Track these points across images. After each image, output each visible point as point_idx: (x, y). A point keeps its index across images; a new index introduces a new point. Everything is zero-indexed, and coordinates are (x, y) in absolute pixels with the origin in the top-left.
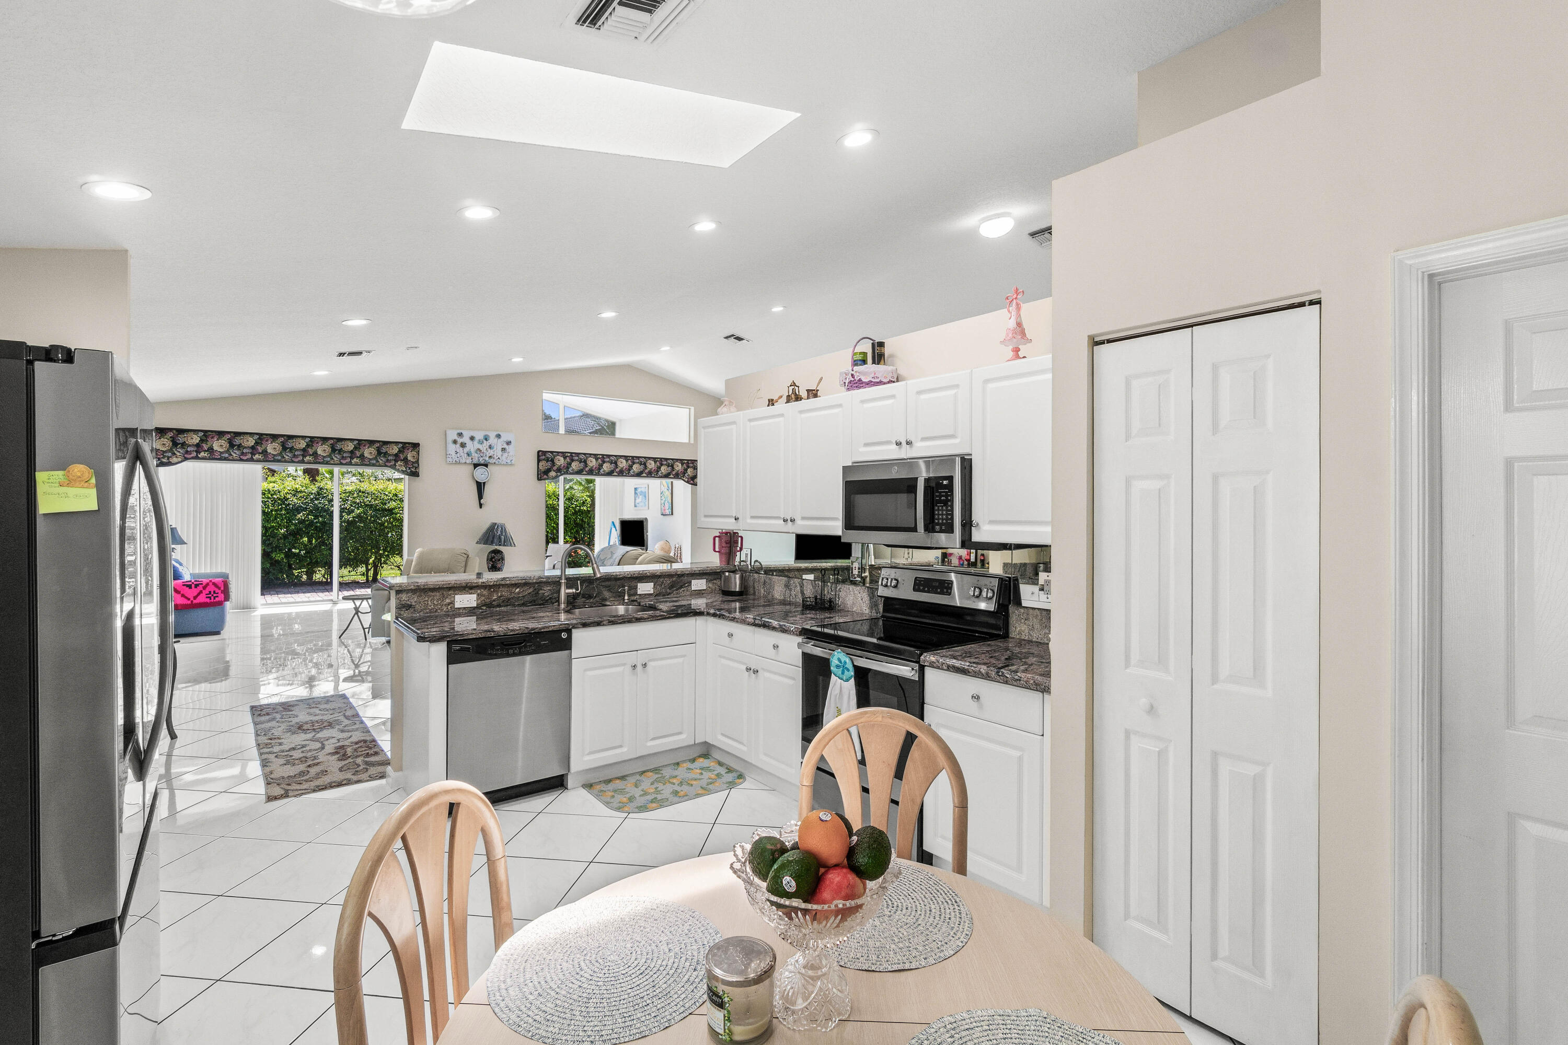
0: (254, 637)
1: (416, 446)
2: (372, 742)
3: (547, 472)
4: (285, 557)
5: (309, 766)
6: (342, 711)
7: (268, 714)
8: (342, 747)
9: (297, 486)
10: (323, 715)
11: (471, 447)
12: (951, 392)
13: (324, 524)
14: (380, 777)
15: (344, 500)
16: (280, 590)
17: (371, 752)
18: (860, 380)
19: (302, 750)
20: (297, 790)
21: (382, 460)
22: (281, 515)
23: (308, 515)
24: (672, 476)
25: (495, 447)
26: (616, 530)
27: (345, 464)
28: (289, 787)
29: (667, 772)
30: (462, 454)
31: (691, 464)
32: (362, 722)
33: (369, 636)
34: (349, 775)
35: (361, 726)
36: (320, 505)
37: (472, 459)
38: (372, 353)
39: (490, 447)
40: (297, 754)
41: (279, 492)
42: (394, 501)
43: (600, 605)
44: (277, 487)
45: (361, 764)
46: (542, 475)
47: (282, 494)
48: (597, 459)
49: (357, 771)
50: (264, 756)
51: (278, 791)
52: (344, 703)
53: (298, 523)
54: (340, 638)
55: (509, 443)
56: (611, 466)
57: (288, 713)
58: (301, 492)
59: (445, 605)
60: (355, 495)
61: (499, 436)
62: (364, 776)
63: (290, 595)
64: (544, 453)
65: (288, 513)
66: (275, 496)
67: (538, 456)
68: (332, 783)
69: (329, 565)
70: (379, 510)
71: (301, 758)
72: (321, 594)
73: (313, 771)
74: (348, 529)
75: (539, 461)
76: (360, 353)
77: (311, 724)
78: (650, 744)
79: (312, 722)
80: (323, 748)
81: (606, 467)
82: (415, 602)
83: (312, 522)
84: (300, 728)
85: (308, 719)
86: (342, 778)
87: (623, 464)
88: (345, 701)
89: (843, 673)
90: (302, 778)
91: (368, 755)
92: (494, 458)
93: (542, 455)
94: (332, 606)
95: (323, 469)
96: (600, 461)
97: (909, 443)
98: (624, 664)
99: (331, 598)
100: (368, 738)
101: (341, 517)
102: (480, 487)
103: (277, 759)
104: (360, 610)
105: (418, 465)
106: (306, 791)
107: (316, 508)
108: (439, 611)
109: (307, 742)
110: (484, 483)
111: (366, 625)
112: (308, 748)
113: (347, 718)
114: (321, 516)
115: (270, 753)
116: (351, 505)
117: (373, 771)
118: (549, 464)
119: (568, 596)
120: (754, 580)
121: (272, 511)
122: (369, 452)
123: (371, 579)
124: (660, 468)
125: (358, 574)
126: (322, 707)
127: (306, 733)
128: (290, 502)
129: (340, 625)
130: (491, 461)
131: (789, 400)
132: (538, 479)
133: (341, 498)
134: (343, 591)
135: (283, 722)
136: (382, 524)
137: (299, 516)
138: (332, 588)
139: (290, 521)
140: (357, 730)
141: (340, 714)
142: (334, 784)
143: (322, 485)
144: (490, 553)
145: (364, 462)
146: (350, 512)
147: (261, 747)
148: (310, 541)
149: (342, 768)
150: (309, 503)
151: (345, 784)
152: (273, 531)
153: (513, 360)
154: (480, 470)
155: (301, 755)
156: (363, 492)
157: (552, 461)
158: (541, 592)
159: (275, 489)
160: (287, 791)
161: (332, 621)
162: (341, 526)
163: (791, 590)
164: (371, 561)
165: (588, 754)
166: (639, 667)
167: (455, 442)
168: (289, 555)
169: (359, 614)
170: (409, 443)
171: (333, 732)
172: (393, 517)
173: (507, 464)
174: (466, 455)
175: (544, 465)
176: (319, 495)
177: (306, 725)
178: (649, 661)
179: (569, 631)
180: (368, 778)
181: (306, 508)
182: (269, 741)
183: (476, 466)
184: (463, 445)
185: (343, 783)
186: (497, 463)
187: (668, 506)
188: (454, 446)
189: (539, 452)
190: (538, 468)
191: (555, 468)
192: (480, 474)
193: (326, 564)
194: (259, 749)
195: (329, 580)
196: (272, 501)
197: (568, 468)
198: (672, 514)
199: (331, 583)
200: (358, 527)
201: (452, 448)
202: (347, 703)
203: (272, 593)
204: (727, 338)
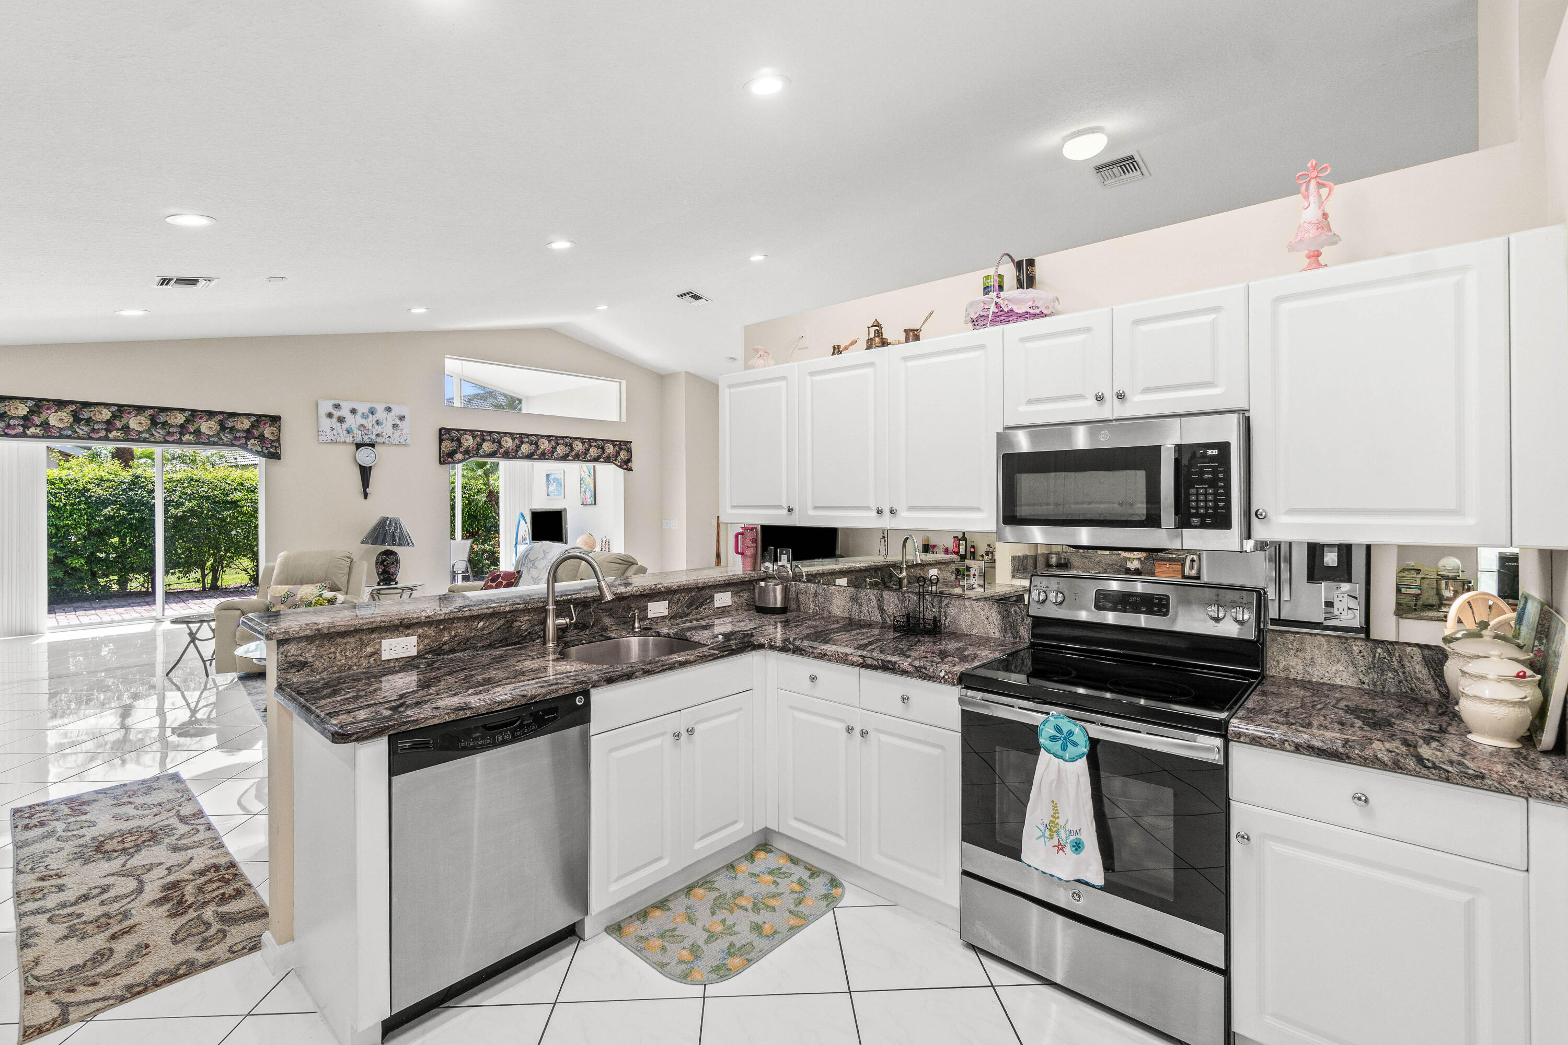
0: (39, 680)
1: (275, 420)
2: (228, 868)
3: (451, 454)
4: (86, 563)
5: (114, 937)
6: (174, 806)
7: (42, 824)
8: (175, 885)
9: (103, 474)
10: (141, 817)
11: (352, 422)
12: (1209, 318)
13: (142, 520)
14: (250, 949)
15: (170, 491)
16: (79, 604)
17: (229, 890)
18: (1012, 311)
19: (100, 898)
20: (87, 1002)
21: (226, 438)
22: (79, 510)
23: (119, 509)
24: (602, 460)
25: (384, 422)
26: (526, 523)
27: (173, 442)
28: (71, 998)
29: (723, 883)
30: (340, 431)
31: (624, 446)
32: (209, 827)
33: (212, 669)
34: (189, 952)
35: (209, 834)
36: (134, 497)
37: (353, 437)
38: (213, 283)
39: (378, 423)
40: (91, 910)
41: (76, 481)
42: (239, 491)
43: (602, 638)
44: (72, 475)
45: (211, 920)
46: (446, 458)
47: (80, 483)
48: (513, 439)
49: (205, 940)
50: (28, 921)
51: (46, 1010)
52: (178, 791)
53: (105, 520)
54: (167, 675)
55: (402, 418)
56: (531, 448)
57: (78, 819)
58: (108, 481)
59: (366, 657)
60: (186, 485)
61: (389, 409)
62: (220, 950)
63: (93, 612)
64: (448, 431)
65: (89, 508)
66: (69, 486)
67: (440, 434)
68: (157, 974)
69: (152, 571)
70: (218, 503)
71: (99, 917)
72: (138, 609)
73: (122, 947)
74: (176, 526)
75: (441, 440)
76: (193, 281)
77: (119, 839)
78: (698, 846)
79: (121, 834)
80: (140, 890)
81: (525, 449)
82: (313, 656)
83: (125, 518)
84: (100, 849)
85: (114, 829)
86: (179, 960)
87: (545, 445)
88: (178, 786)
89: (1064, 748)
90: (99, 970)
91: (224, 899)
92: (383, 437)
93: (444, 434)
94: (155, 626)
95: (138, 449)
96: (517, 441)
97: (1121, 396)
98: (663, 734)
99: (154, 614)
100: (222, 860)
101: (166, 511)
102: (365, 473)
103: (51, 926)
104: (197, 636)
105: (280, 444)
106: (106, 1003)
107: (131, 501)
108: (355, 668)
109: (111, 880)
110: (370, 468)
111: (207, 655)
112: (112, 893)
113: (183, 819)
114: (138, 511)
115: (39, 912)
116: (180, 497)
117: (237, 934)
118: (455, 444)
119: (558, 629)
120: (798, 592)
121: (65, 505)
122: (207, 427)
123: (208, 586)
124: (588, 450)
125: (191, 580)
126: (139, 800)
127: (109, 859)
128: (93, 494)
129: (167, 654)
130: (379, 440)
131: (870, 345)
132: (441, 463)
133: (165, 488)
134: (171, 603)
135: (68, 839)
136: (224, 520)
137: (105, 511)
138: (154, 601)
139: (92, 517)
140: (201, 844)
141: (170, 814)
142: (162, 978)
143: (139, 472)
144: (380, 554)
145: (200, 439)
146: (178, 505)
147: (23, 899)
148: (122, 542)
149: (176, 933)
150: (120, 495)
151: (185, 975)
152: (68, 530)
153: (413, 311)
154: (364, 451)
155: (100, 911)
156: (196, 481)
157: (459, 440)
158: (516, 624)
159: (70, 477)
160: (65, 1008)
161: (155, 648)
162: (166, 522)
163: (861, 605)
164: (208, 564)
165: (616, 880)
166: (684, 734)
167: (330, 415)
168: (92, 559)
169: (197, 642)
170: (266, 416)
171: (157, 853)
172: (238, 512)
173: (400, 444)
174: (345, 432)
175: (447, 446)
176: (134, 485)
177: (110, 842)
178: (695, 724)
179: (586, 694)
180: (229, 955)
181: (116, 501)
182: (40, 884)
183: (358, 446)
184: (341, 420)
185: (180, 972)
186: (387, 442)
187: (589, 494)
188: (329, 420)
189: (440, 430)
190: (440, 449)
191: (462, 449)
192: (365, 457)
193: (145, 570)
194: (18, 904)
195: (150, 590)
196: (66, 492)
197: (479, 450)
198: (595, 504)
199: (153, 594)
200: (191, 524)
201: (326, 423)
202: (183, 791)
203: (66, 609)
204: (681, 296)
